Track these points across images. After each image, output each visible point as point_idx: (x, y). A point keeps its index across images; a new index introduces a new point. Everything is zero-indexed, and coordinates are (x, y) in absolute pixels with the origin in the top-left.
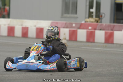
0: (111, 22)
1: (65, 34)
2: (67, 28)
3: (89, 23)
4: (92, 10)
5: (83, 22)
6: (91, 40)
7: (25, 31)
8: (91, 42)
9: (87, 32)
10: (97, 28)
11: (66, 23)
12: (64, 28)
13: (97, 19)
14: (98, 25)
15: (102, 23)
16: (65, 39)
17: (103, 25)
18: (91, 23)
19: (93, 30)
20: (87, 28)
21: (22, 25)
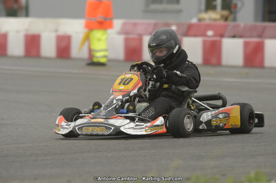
0: (256, 20)
3: (207, 22)
5: (194, 21)
6: (214, 61)
7: (63, 44)
8: (214, 65)
9: (204, 42)
10: (227, 34)
11: (156, 25)
13: (226, 13)
14: (227, 26)
15: (238, 23)
17: (239, 26)
18: (212, 22)
19: (217, 39)
20: (204, 35)
21: (56, 31)
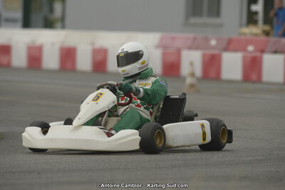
1: (192, 64)
2: (197, 48)
3: (248, 37)
4: (254, 8)
6: (254, 77)
7: (99, 58)
8: (254, 82)
9: (244, 58)
10: (268, 49)
11: (195, 39)
12: (190, 48)
13: (267, 28)
14: (268, 42)
16: (193, 75)
19: (257, 54)
20: (244, 49)
21: (93, 43)
